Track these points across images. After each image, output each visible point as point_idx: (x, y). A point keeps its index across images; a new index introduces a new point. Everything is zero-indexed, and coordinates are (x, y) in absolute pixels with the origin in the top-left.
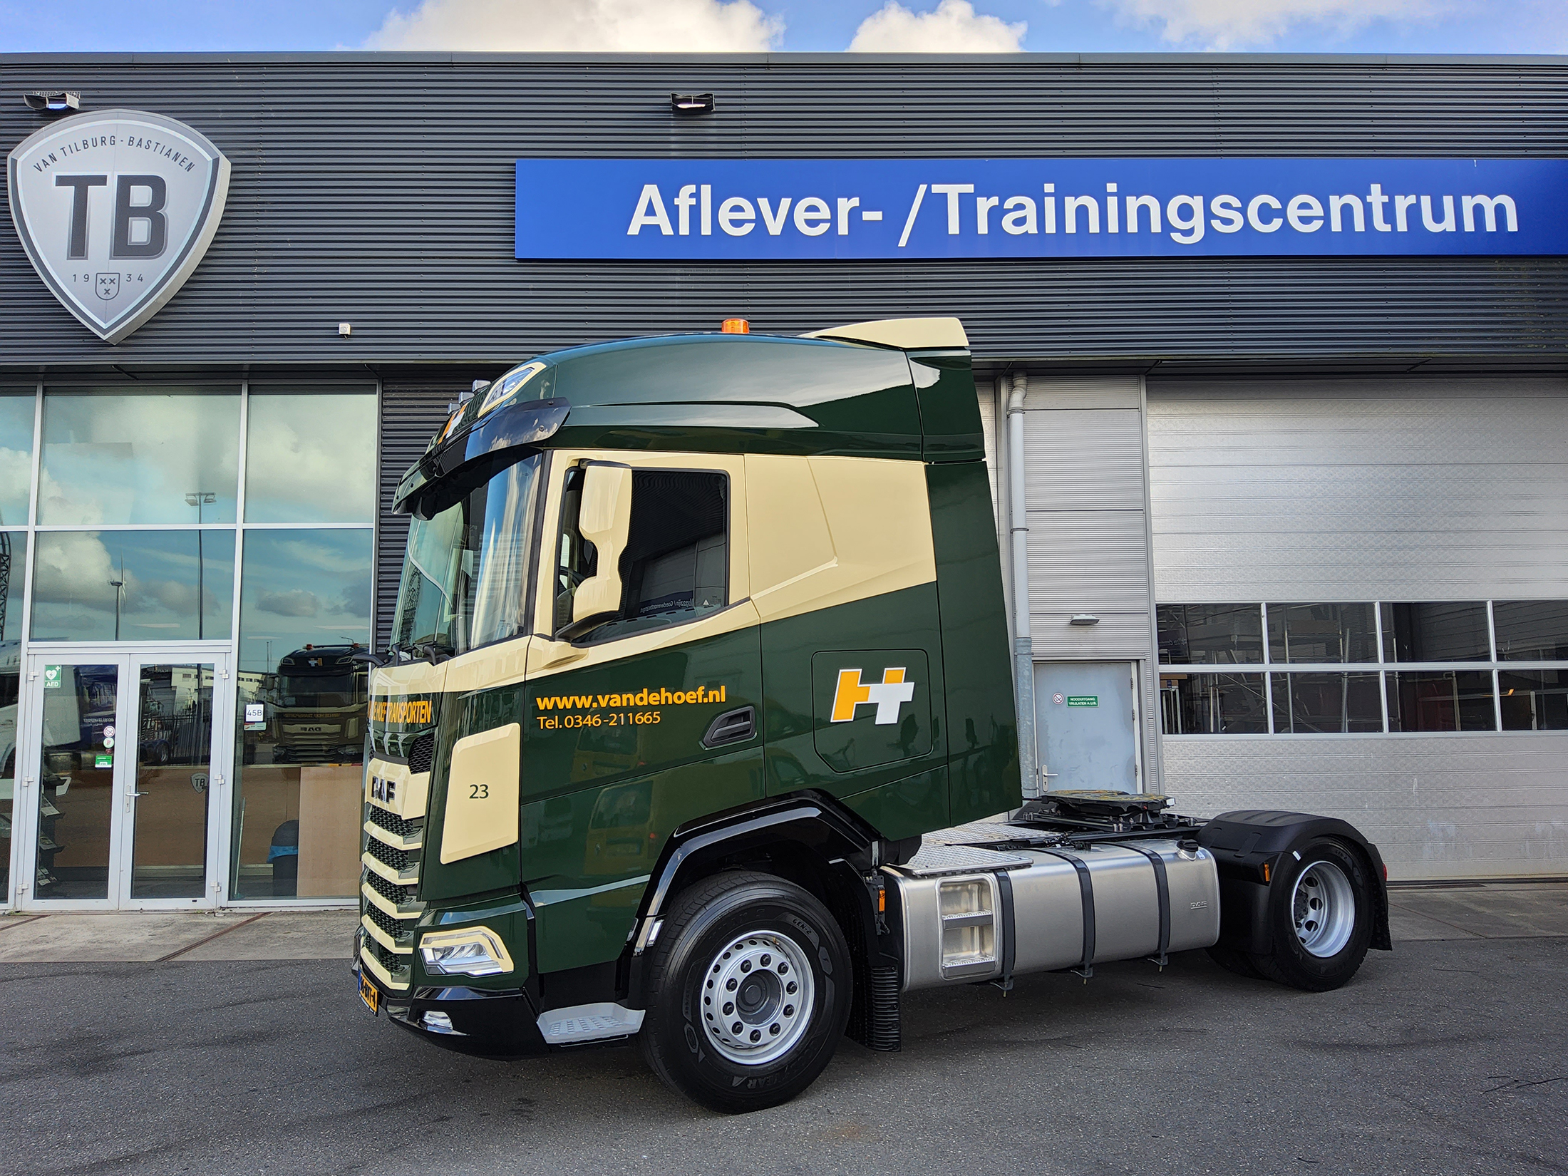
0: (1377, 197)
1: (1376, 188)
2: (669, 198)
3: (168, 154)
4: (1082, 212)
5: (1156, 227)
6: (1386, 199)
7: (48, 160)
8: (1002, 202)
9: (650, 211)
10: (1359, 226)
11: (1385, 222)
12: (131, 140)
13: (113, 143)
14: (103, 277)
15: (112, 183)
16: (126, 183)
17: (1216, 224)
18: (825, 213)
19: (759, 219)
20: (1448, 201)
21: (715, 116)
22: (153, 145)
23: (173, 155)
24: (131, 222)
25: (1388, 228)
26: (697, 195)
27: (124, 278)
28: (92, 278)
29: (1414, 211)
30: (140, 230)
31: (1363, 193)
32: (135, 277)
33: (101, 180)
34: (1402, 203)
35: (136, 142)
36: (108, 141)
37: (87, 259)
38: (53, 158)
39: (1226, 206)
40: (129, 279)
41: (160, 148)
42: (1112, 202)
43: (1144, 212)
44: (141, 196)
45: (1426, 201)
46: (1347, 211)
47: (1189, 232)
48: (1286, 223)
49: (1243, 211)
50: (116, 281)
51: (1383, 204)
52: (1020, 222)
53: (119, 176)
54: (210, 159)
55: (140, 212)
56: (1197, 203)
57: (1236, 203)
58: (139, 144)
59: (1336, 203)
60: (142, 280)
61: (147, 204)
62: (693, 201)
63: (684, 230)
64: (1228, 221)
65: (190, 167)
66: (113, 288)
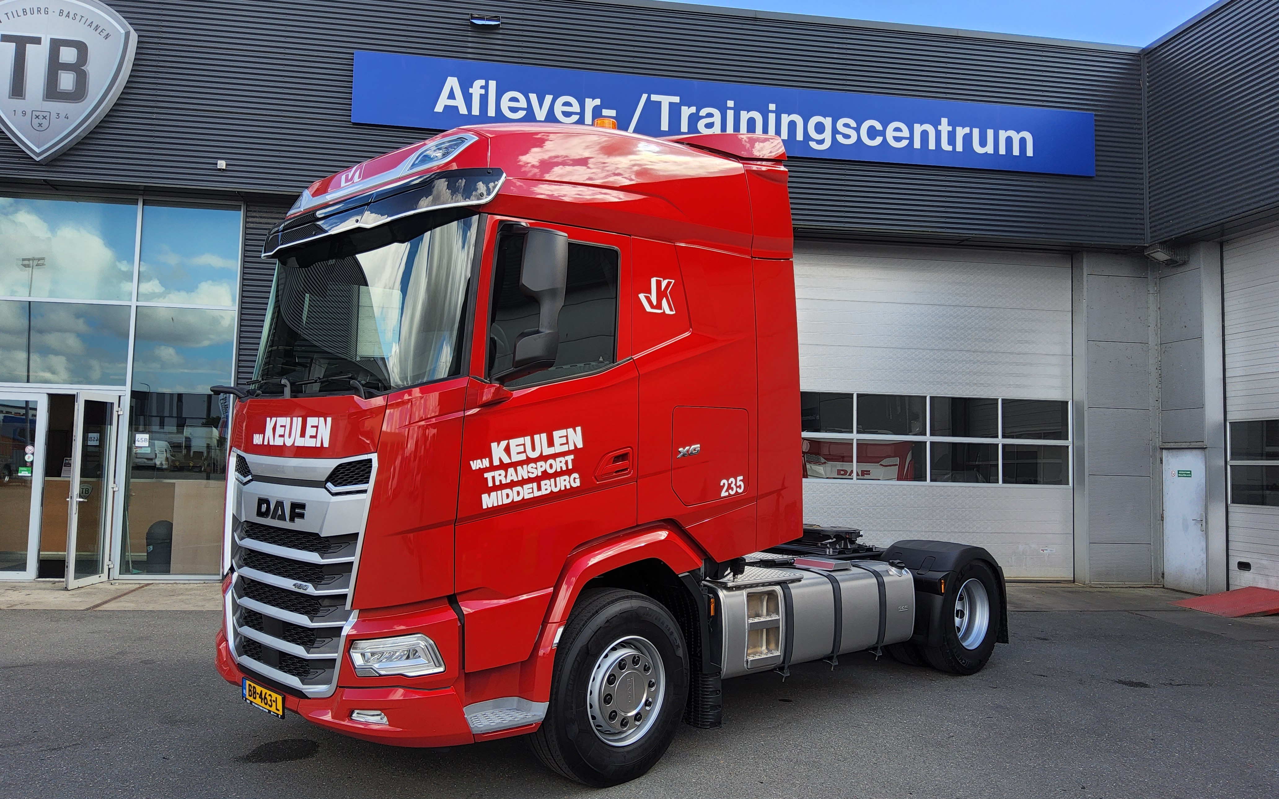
0: (945, 127)
1: (944, 121)
2: (465, 87)
3: (90, 25)
4: (752, 121)
5: (800, 137)
6: (950, 128)
8: (698, 110)
9: (452, 96)
10: (932, 146)
11: (949, 144)
12: (61, 12)
13: (46, 13)
14: (38, 114)
15: (46, 45)
16: (56, 45)
17: (839, 138)
18: (576, 108)
19: (530, 109)
20: (990, 133)
21: (501, 31)
22: (78, 18)
23: (94, 26)
24: (60, 74)
25: (950, 148)
26: (486, 87)
27: (54, 115)
28: (29, 114)
29: (968, 139)
30: (67, 81)
31: (936, 124)
32: (62, 115)
33: (37, 41)
34: (961, 132)
35: (65, 13)
36: (43, 11)
37: (24, 99)
39: (846, 125)
40: (58, 117)
41: (83, 20)
42: (772, 117)
43: (792, 125)
44: (68, 55)
45: (976, 132)
46: (925, 134)
47: (821, 142)
48: (885, 140)
49: (858, 130)
50: (48, 118)
51: (949, 132)
52: (709, 126)
53: (51, 39)
54: (122, 31)
55: (67, 67)
56: (828, 122)
57: (853, 124)
58: (68, 16)
59: (918, 129)
60: (67, 118)
61: (73, 61)
62: (483, 91)
63: (476, 110)
64: (847, 137)
65: (107, 37)
66: (45, 123)
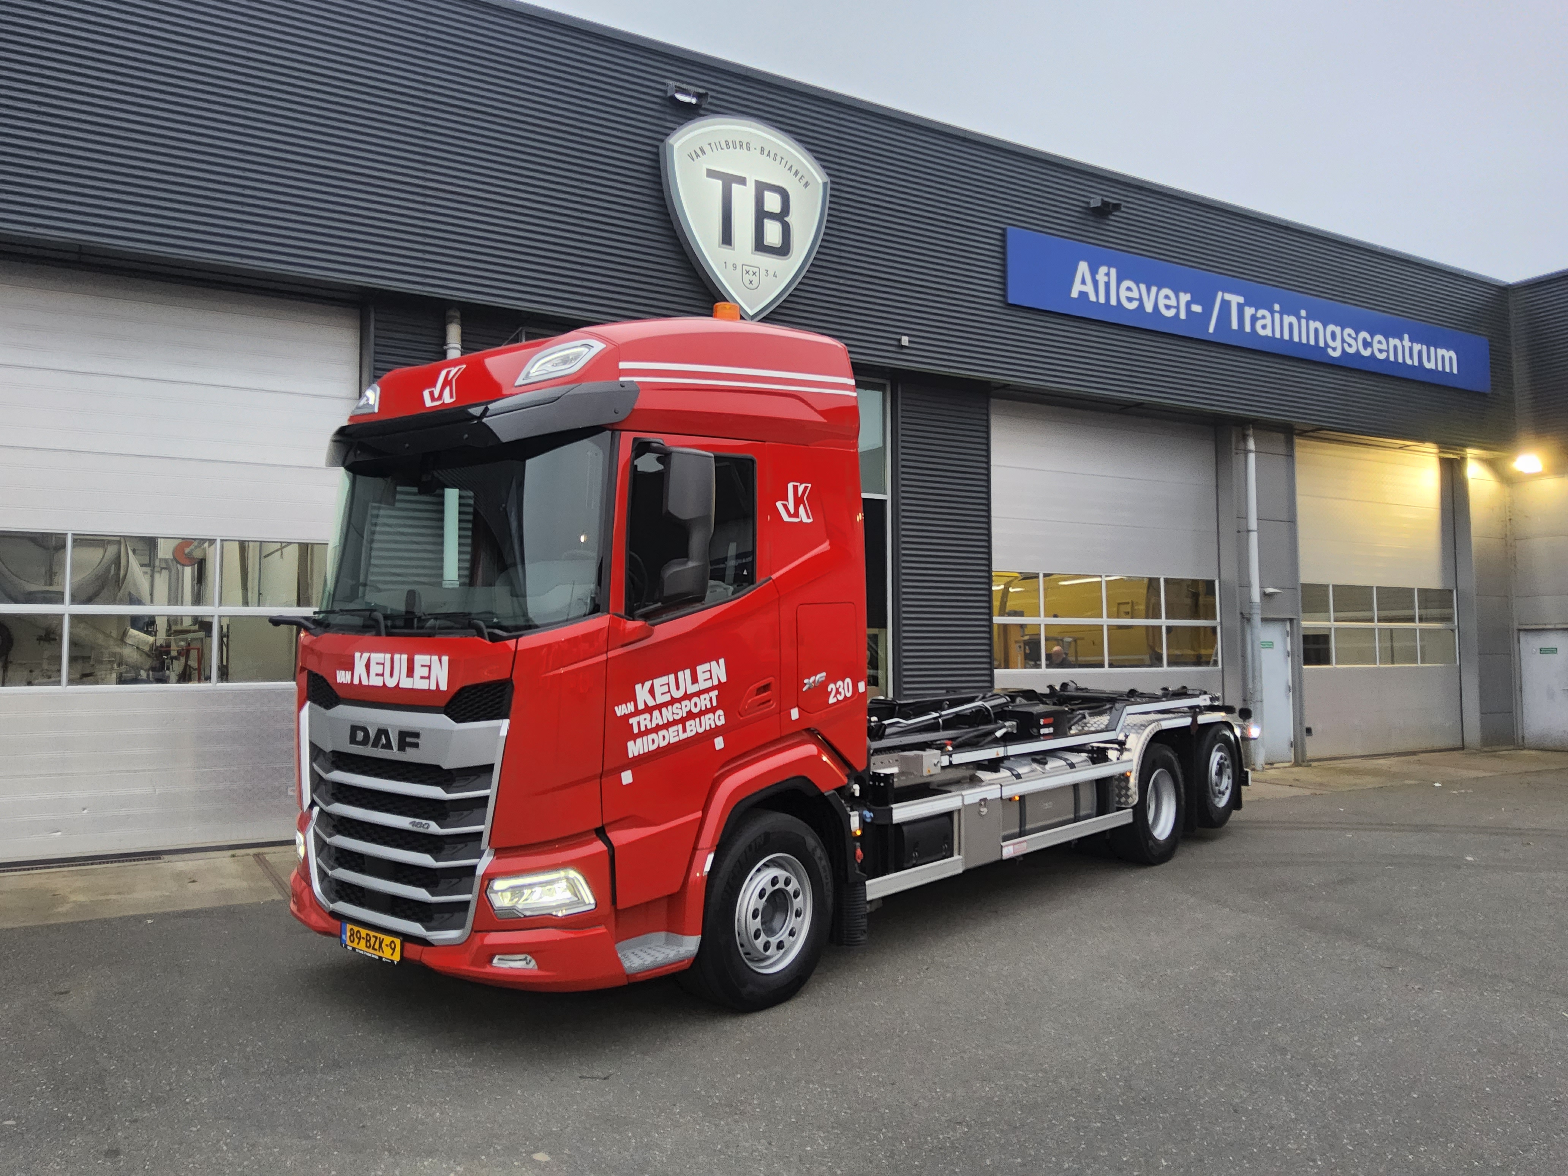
0: (1407, 343)
1: (1406, 336)
2: (1094, 272)
3: (790, 169)
4: (1291, 325)
5: (1322, 344)
6: (1410, 344)
7: (699, 152)
8: (1256, 311)
9: (1083, 282)
10: (1400, 359)
11: (1409, 358)
12: (762, 150)
13: (748, 149)
14: (748, 268)
15: (751, 186)
16: (761, 188)
17: (1346, 345)
18: (1173, 302)
19: (1140, 300)
20: (1433, 350)
21: (1113, 218)
22: (779, 159)
23: (794, 170)
24: (767, 224)
25: (1410, 362)
26: (1108, 274)
27: (763, 273)
28: (739, 267)
29: (1420, 353)
30: (773, 233)
31: (1401, 339)
32: (771, 273)
33: (742, 181)
34: (1417, 347)
35: (766, 152)
36: (744, 146)
37: (734, 249)
38: (703, 152)
39: (1349, 335)
40: (767, 274)
41: (784, 162)
42: (1303, 321)
43: (1316, 330)
44: (773, 203)
45: (1424, 347)
46: (1395, 347)
47: (1334, 349)
48: (1373, 351)
49: (1356, 339)
50: (757, 274)
51: (1408, 347)
52: (1264, 327)
53: (755, 180)
54: (820, 181)
55: (772, 216)
56: (1338, 330)
57: (1354, 335)
58: (769, 155)
59: (1393, 342)
60: (777, 276)
61: (777, 210)
62: (1106, 279)
63: (1102, 300)
64: (1350, 345)
65: (806, 185)
66: (755, 279)
